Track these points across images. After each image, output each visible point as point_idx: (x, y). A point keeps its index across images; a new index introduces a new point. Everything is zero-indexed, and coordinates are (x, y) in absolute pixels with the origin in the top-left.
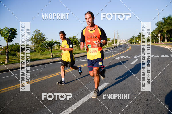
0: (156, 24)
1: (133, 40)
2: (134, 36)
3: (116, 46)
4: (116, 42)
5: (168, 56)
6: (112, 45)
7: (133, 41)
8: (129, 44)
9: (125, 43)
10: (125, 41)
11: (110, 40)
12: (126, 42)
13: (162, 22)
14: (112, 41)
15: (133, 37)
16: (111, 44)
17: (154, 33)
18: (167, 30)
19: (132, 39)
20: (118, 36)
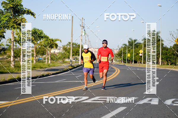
1: (129, 51)
2: (133, 39)
3: (75, 65)
4: (76, 53)
6: (64, 62)
7: (129, 55)
8: (118, 63)
11: (57, 46)
14: (65, 49)
15: (131, 43)
16: (60, 58)
19: (125, 48)
20: (83, 34)
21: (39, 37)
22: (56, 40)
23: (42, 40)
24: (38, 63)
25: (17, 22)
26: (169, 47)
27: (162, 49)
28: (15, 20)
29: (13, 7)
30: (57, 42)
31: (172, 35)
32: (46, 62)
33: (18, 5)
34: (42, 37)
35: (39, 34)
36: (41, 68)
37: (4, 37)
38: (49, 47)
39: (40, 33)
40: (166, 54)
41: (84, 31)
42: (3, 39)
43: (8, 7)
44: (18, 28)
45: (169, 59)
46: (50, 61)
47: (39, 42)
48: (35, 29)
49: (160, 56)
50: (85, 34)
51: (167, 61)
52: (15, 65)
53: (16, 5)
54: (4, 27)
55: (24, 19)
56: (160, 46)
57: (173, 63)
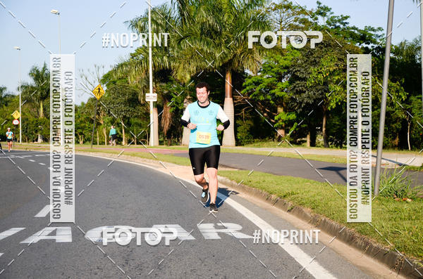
0: (134, 25)
5: (186, 236)
13: (167, 17)
17: (124, 78)
18: (193, 68)
31: (84, 78)
45: (80, 131)
51: (76, 135)
57: (89, 140)
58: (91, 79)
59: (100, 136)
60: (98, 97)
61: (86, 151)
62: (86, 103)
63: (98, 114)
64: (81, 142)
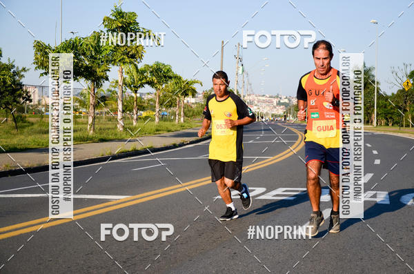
9: (275, 112)
10: (275, 101)
11: (194, 93)
12: (280, 111)
20: (240, 72)
21: (165, 77)
22: (193, 82)
23: (169, 83)
24: (163, 123)
25: (129, 52)
26: (389, 94)
27: (378, 99)
28: (126, 49)
29: (122, 27)
30: (195, 86)
31: (394, 74)
32: (177, 121)
33: (130, 23)
34: (171, 78)
35: (164, 72)
36: (169, 131)
37: (107, 79)
38: (182, 94)
39: (166, 71)
40: (385, 107)
41: (241, 67)
42: (106, 82)
43: (114, 26)
44: (131, 63)
45: (390, 115)
46: (182, 119)
47: (164, 86)
48: (158, 64)
49: (373, 110)
50: (243, 71)
51: (387, 119)
52: (126, 126)
53: (128, 23)
54: (107, 61)
55: (140, 48)
56: (374, 93)
57: (397, 123)
58: (400, 75)
59: (406, 120)
60: (407, 89)
61: (394, 132)
62: (395, 93)
63: (405, 103)
64: (390, 125)
